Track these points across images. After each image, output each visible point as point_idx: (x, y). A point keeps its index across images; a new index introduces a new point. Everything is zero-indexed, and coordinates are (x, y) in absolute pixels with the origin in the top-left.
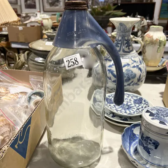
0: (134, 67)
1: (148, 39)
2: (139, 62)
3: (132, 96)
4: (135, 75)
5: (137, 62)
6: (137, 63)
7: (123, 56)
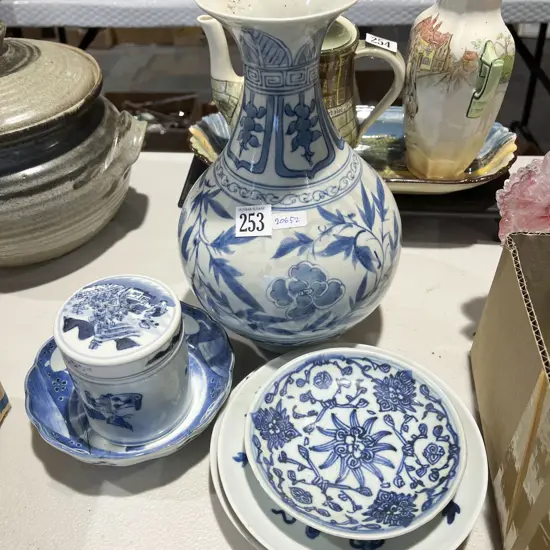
0: (332, 250)
1: (429, 52)
2: (358, 219)
3: (363, 363)
4: (338, 289)
5: (347, 220)
6: (350, 225)
7: (280, 194)
